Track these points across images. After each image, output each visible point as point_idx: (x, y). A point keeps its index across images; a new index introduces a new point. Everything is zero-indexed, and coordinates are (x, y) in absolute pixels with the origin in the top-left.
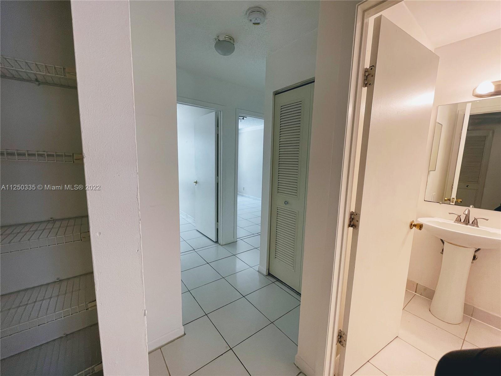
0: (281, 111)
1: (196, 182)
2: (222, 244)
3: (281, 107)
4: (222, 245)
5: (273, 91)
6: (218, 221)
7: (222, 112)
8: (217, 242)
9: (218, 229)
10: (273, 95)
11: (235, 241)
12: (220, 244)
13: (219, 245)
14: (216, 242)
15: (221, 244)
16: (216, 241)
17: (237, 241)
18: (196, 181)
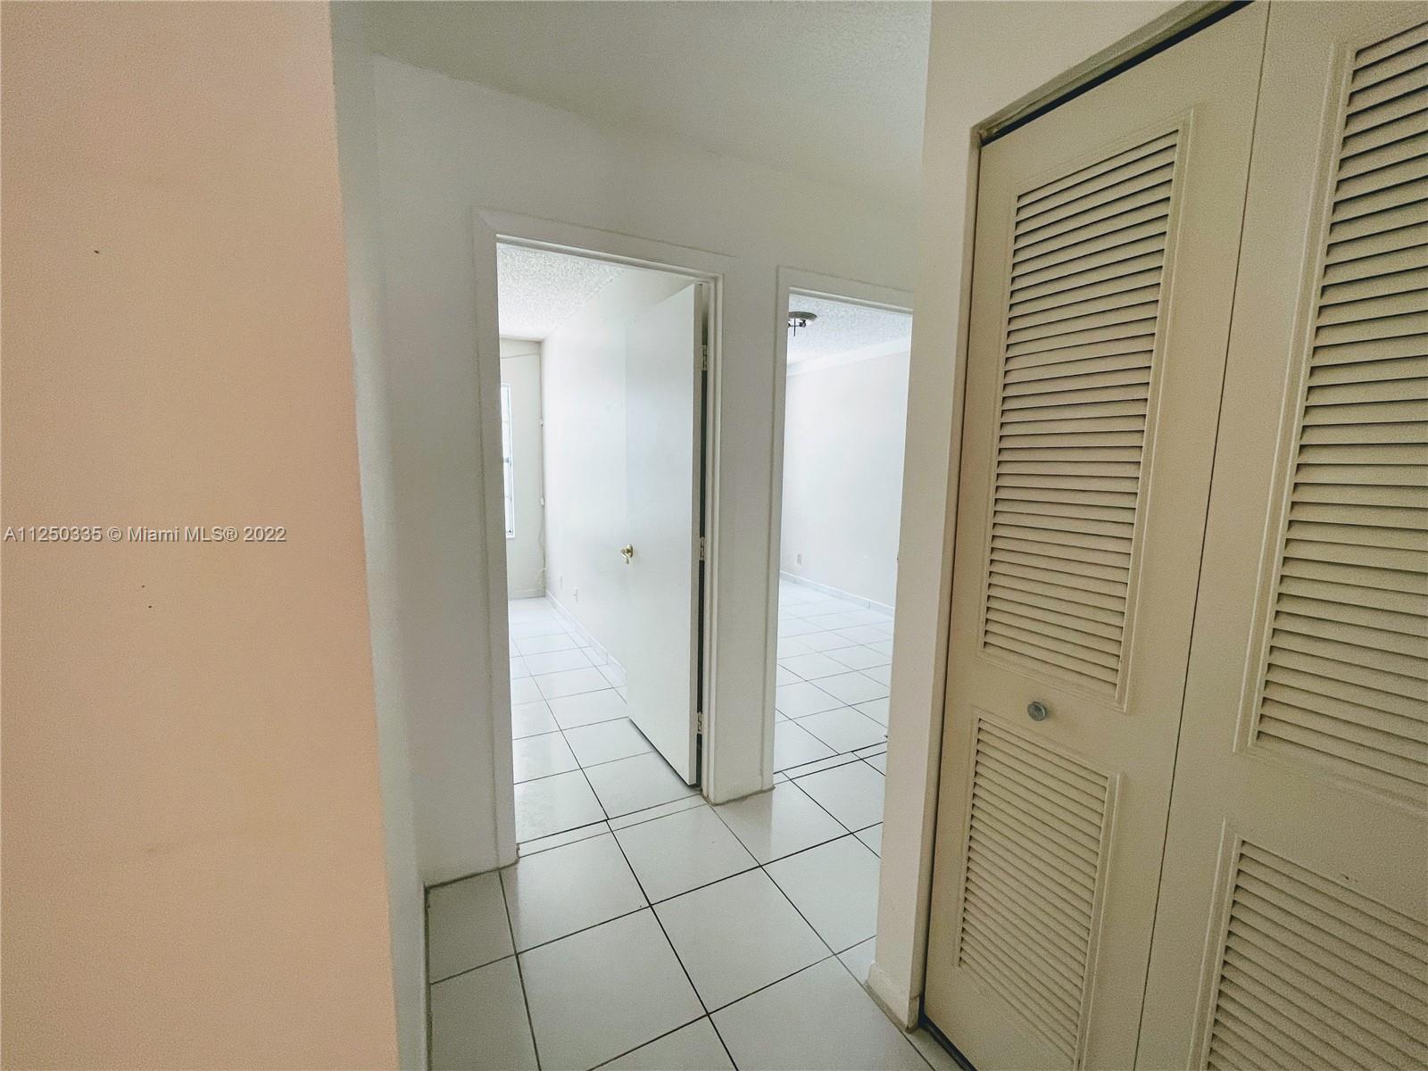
0: (1018, 224)
1: (630, 551)
2: (715, 797)
3: (1020, 197)
4: (716, 805)
5: (972, 125)
6: (700, 709)
7: (720, 284)
8: (696, 786)
9: (699, 738)
10: (972, 144)
11: (764, 788)
12: (706, 799)
13: (703, 802)
14: (692, 787)
15: (712, 797)
16: (695, 782)
17: (773, 788)
18: (628, 547)
